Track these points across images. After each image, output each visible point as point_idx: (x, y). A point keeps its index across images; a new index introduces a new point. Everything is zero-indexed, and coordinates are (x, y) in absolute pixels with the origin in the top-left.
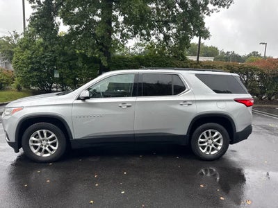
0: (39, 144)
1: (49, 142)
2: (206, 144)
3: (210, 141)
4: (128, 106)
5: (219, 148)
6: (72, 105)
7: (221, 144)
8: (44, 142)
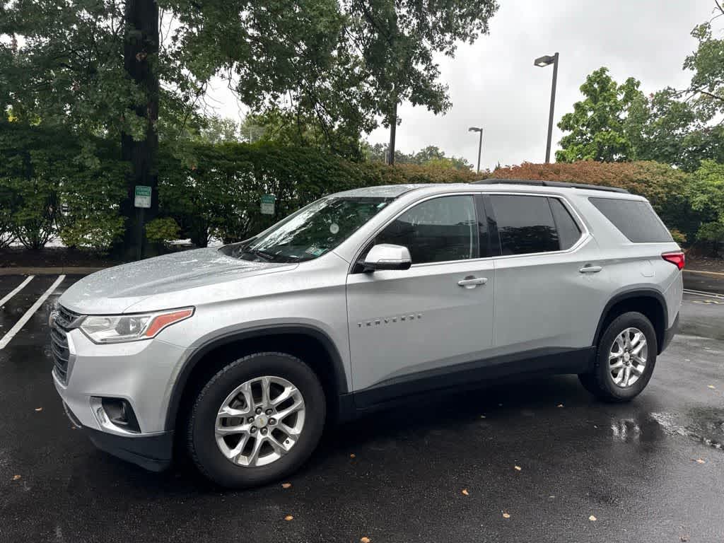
0: (245, 427)
1: (279, 416)
2: (620, 363)
3: (627, 355)
4: (479, 285)
5: (641, 369)
6: (346, 289)
7: (644, 360)
8: (261, 419)
